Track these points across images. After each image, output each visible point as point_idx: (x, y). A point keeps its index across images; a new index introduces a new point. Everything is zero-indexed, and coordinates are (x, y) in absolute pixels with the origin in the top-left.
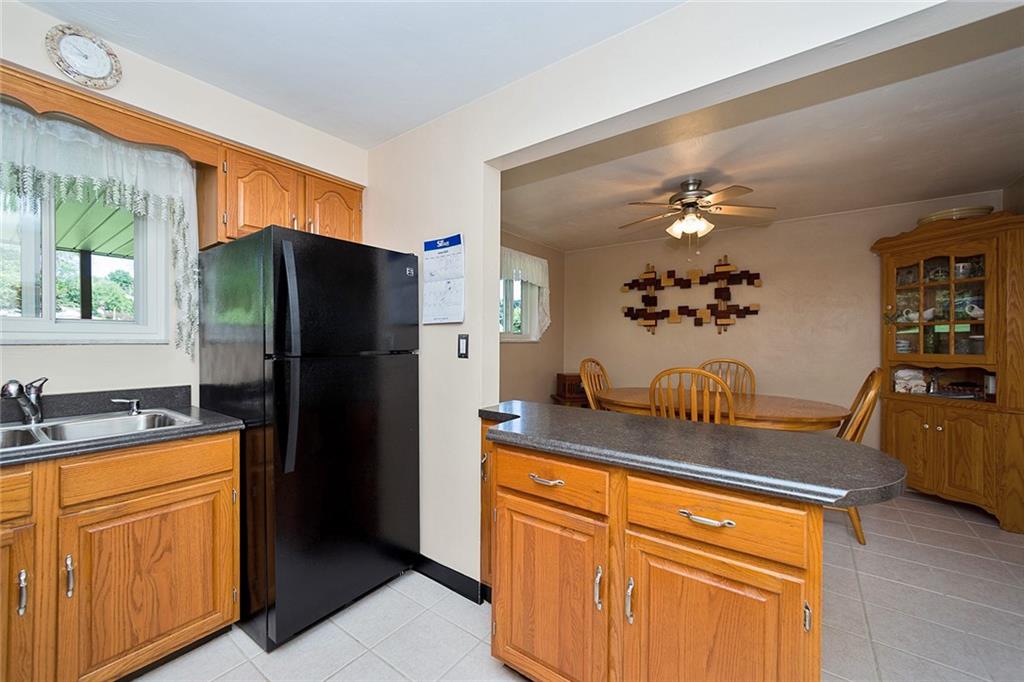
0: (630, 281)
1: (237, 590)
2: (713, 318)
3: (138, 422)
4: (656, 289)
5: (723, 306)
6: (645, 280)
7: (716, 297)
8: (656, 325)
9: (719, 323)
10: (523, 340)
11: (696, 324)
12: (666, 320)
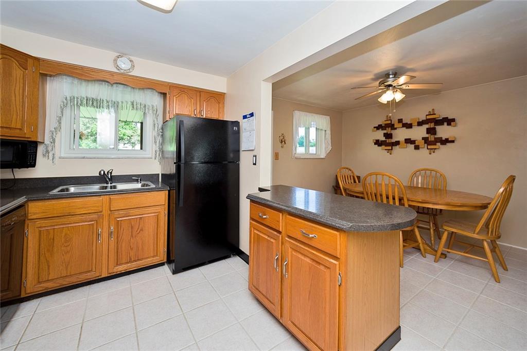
0: (377, 126)
1: (166, 250)
2: (426, 145)
3: (138, 186)
4: (391, 129)
5: (432, 138)
6: (385, 124)
7: (427, 133)
8: (392, 149)
9: (429, 148)
10: (318, 157)
11: (415, 149)
12: (398, 146)
